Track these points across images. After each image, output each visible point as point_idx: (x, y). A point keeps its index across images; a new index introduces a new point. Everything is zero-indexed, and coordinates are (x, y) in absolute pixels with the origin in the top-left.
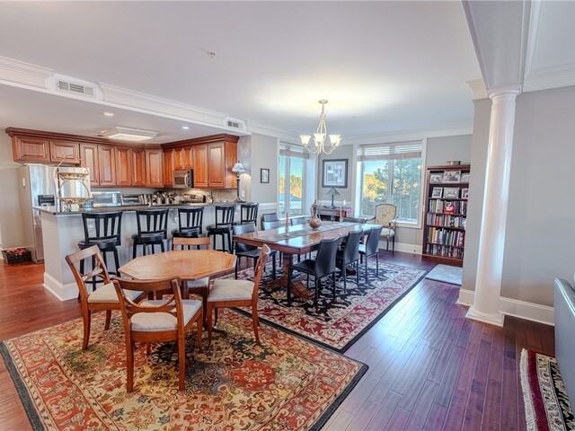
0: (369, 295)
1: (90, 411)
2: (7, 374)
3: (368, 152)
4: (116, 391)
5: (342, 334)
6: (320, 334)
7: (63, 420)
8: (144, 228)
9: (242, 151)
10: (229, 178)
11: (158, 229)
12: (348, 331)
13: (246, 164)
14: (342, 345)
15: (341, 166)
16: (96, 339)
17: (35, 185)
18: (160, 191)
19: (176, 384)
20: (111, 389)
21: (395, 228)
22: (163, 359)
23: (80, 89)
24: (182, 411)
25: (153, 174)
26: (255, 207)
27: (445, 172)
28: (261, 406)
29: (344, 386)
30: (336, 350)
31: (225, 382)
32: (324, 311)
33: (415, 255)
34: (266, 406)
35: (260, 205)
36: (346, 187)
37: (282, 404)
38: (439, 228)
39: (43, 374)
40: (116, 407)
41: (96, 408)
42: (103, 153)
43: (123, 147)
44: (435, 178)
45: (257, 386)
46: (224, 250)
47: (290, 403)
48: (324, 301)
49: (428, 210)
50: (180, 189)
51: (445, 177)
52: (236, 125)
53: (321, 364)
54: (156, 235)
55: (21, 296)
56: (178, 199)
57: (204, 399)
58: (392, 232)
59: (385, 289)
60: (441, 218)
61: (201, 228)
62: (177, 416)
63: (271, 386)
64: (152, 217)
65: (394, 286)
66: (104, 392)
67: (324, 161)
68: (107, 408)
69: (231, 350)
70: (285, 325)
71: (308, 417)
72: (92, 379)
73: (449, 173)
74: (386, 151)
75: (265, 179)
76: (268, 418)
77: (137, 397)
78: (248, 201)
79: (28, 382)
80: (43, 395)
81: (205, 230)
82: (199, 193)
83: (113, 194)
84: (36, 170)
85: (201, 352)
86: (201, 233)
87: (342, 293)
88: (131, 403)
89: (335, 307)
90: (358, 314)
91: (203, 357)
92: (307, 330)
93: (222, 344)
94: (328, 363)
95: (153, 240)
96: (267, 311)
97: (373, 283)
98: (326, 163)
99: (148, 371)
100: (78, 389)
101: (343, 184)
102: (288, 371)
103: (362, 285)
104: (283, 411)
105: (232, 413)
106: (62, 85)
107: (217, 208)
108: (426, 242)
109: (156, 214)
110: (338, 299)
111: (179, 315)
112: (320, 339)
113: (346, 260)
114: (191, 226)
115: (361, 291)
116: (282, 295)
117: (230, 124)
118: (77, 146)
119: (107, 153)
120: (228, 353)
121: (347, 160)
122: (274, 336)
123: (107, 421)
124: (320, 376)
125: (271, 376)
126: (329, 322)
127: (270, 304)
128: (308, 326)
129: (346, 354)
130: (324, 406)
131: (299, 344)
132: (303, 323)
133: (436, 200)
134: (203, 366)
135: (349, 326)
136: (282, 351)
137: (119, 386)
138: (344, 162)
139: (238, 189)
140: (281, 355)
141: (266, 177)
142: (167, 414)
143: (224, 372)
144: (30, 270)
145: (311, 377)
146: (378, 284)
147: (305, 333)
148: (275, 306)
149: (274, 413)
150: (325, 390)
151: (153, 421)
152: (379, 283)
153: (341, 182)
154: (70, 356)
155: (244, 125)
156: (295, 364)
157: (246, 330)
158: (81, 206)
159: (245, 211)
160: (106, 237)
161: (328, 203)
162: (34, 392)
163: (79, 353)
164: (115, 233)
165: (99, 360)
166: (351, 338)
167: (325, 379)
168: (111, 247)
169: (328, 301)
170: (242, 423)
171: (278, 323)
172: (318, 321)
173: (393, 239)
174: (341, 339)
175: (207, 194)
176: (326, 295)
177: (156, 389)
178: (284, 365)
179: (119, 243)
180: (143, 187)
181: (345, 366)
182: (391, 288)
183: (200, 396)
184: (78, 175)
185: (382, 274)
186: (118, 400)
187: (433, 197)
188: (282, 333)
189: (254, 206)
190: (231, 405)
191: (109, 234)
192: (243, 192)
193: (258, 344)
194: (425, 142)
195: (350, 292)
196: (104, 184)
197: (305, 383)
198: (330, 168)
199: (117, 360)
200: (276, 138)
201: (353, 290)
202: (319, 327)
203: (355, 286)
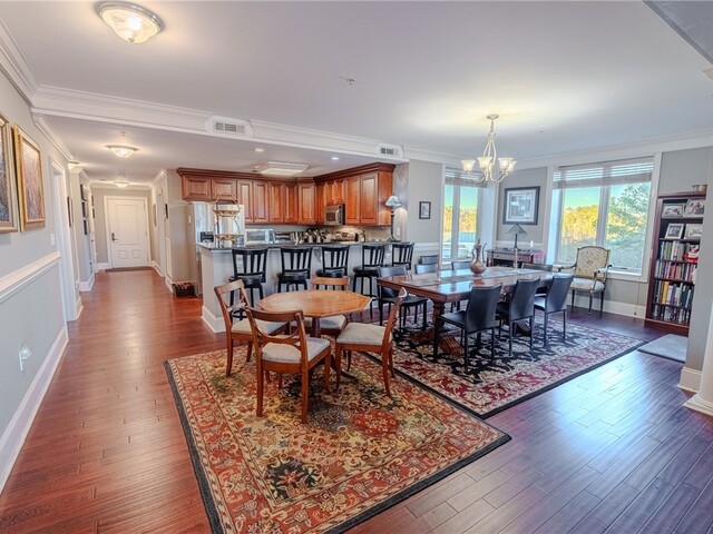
0: (542, 362)
1: (225, 425)
2: (168, 386)
3: (571, 176)
4: (248, 413)
5: (489, 400)
6: (462, 396)
7: (204, 428)
8: (288, 267)
9: (398, 181)
10: (383, 213)
11: (301, 268)
12: (498, 398)
13: (402, 197)
14: (485, 410)
15: (530, 196)
16: (238, 369)
17: (198, 222)
18: (312, 228)
19: (299, 417)
20: (244, 411)
21: (606, 280)
22: (293, 395)
23: (232, 128)
24: (301, 440)
25: (305, 210)
26: (410, 247)
27: (690, 202)
28: (375, 450)
29: (473, 451)
30: (476, 415)
31: (345, 424)
32: (475, 373)
33: (635, 319)
34: (381, 452)
35: (416, 245)
36: (536, 223)
37: (397, 454)
38: (675, 283)
39: (194, 390)
40: (246, 426)
41: (231, 424)
42: (258, 189)
43: (276, 182)
44: (670, 210)
45: (376, 433)
46: (371, 296)
47: (407, 455)
48: (479, 362)
49: (657, 255)
50: (333, 227)
51: (689, 209)
52: (391, 152)
53: (453, 426)
54: (300, 274)
55: (184, 324)
56: (329, 237)
57: (322, 434)
58: (599, 285)
59: (568, 356)
60: (679, 269)
61: (346, 269)
62: (295, 443)
63: (390, 436)
64: (295, 255)
65: (584, 354)
66: (238, 413)
67: (507, 190)
68: (239, 425)
69: (358, 396)
70: (423, 381)
71: (422, 471)
72: (230, 401)
73: (695, 203)
74: (597, 173)
75: (426, 214)
76: (380, 463)
77: (264, 421)
78: (403, 241)
79: (183, 394)
80: (193, 406)
81: (350, 272)
82: (351, 231)
83: (266, 231)
84: (200, 208)
85: (328, 393)
86: (346, 274)
87: (506, 355)
88: (258, 425)
89: (490, 370)
90: (518, 381)
91: (329, 399)
92: (447, 389)
93: (350, 390)
94: (462, 425)
95: (296, 279)
96: (408, 364)
97: (553, 349)
98: (509, 193)
99: (278, 402)
100: (219, 407)
101: (532, 220)
102: (413, 426)
103: (537, 349)
104: (397, 460)
105: (346, 451)
106: (218, 126)
107: (365, 247)
108: (652, 302)
109: (299, 252)
110: (499, 362)
111: (303, 349)
112: (460, 401)
113: (514, 315)
114: (335, 266)
115: (534, 355)
116: (429, 350)
117: (383, 151)
118: (234, 182)
119: (261, 188)
120: (355, 398)
121: (538, 189)
122: (408, 390)
123: (238, 435)
124: (448, 437)
125: (394, 426)
126: (478, 385)
127: (413, 357)
128: (450, 386)
129: (489, 421)
130: (442, 465)
131: (434, 401)
132: (446, 381)
133: (671, 241)
134: (328, 406)
135: (502, 392)
136: (412, 406)
137: (251, 410)
138: (534, 191)
139: (392, 226)
140: (410, 409)
141: (426, 211)
142: (287, 440)
143: (347, 415)
144: (194, 303)
145: (437, 435)
146: (561, 350)
147: (444, 392)
148: (418, 360)
149: (387, 460)
150: (449, 452)
151: (274, 442)
152: (563, 349)
153: (529, 216)
154: (216, 379)
155: (401, 151)
156: (423, 420)
157: (378, 380)
158: (233, 242)
159: (397, 251)
160: (252, 274)
161: (509, 244)
162: (186, 403)
163: (223, 378)
164: (261, 270)
165: (238, 386)
166: (500, 405)
167: (452, 441)
168: (256, 284)
169: (484, 363)
170: (353, 461)
171: (416, 378)
172: (465, 382)
173: (602, 295)
174: (487, 404)
175: (359, 232)
176: (484, 356)
177: (282, 418)
178: (411, 419)
179: (264, 281)
180: (295, 224)
181: (481, 432)
182: (579, 358)
183: (319, 431)
184: (230, 212)
185: (571, 339)
186: (248, 421)
187: (667, 237)
188: (418, 388)
189: (408, 246)
190: (347, 445)
191: (255, 271)
192: (398, 229)
193: (389, 395)
194: (658, 158)
195: (517, 356)
196: (258, 221)
197: (429, 440)
198: (513, 199)
199: (252, 388)
200: (441, 164)
201: (523, 354)
202: (464, 388)
203: (527, 349)
